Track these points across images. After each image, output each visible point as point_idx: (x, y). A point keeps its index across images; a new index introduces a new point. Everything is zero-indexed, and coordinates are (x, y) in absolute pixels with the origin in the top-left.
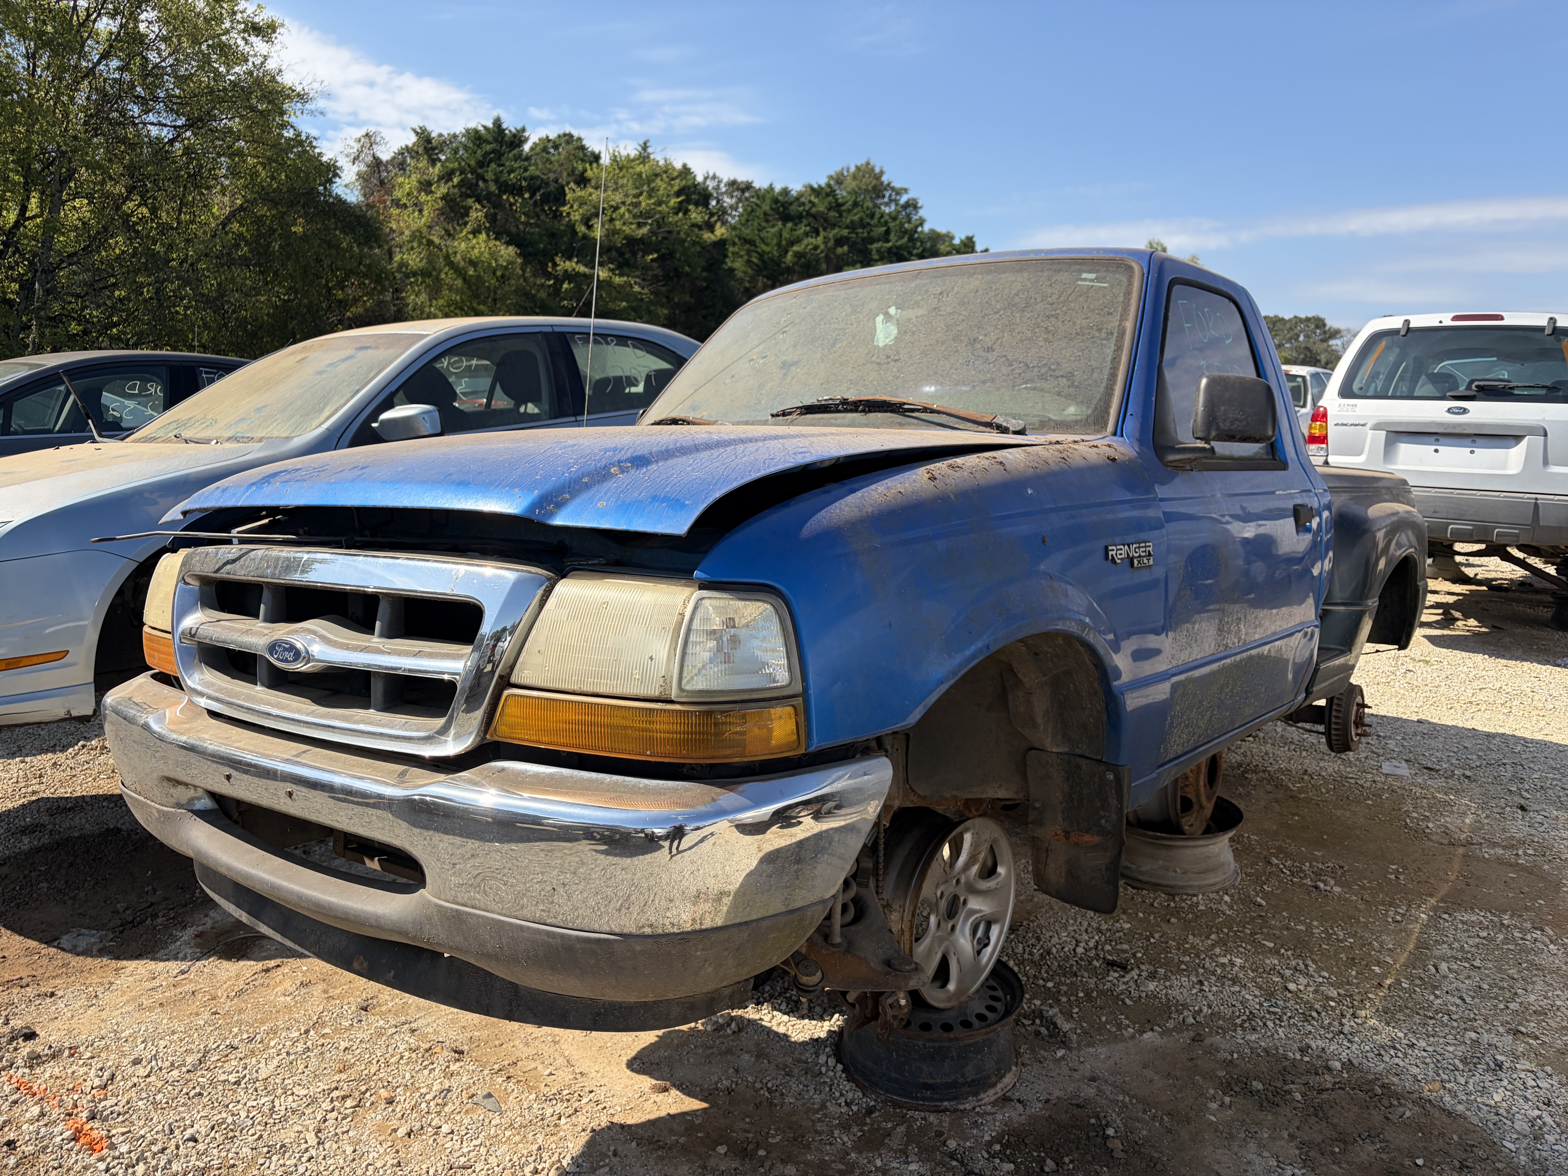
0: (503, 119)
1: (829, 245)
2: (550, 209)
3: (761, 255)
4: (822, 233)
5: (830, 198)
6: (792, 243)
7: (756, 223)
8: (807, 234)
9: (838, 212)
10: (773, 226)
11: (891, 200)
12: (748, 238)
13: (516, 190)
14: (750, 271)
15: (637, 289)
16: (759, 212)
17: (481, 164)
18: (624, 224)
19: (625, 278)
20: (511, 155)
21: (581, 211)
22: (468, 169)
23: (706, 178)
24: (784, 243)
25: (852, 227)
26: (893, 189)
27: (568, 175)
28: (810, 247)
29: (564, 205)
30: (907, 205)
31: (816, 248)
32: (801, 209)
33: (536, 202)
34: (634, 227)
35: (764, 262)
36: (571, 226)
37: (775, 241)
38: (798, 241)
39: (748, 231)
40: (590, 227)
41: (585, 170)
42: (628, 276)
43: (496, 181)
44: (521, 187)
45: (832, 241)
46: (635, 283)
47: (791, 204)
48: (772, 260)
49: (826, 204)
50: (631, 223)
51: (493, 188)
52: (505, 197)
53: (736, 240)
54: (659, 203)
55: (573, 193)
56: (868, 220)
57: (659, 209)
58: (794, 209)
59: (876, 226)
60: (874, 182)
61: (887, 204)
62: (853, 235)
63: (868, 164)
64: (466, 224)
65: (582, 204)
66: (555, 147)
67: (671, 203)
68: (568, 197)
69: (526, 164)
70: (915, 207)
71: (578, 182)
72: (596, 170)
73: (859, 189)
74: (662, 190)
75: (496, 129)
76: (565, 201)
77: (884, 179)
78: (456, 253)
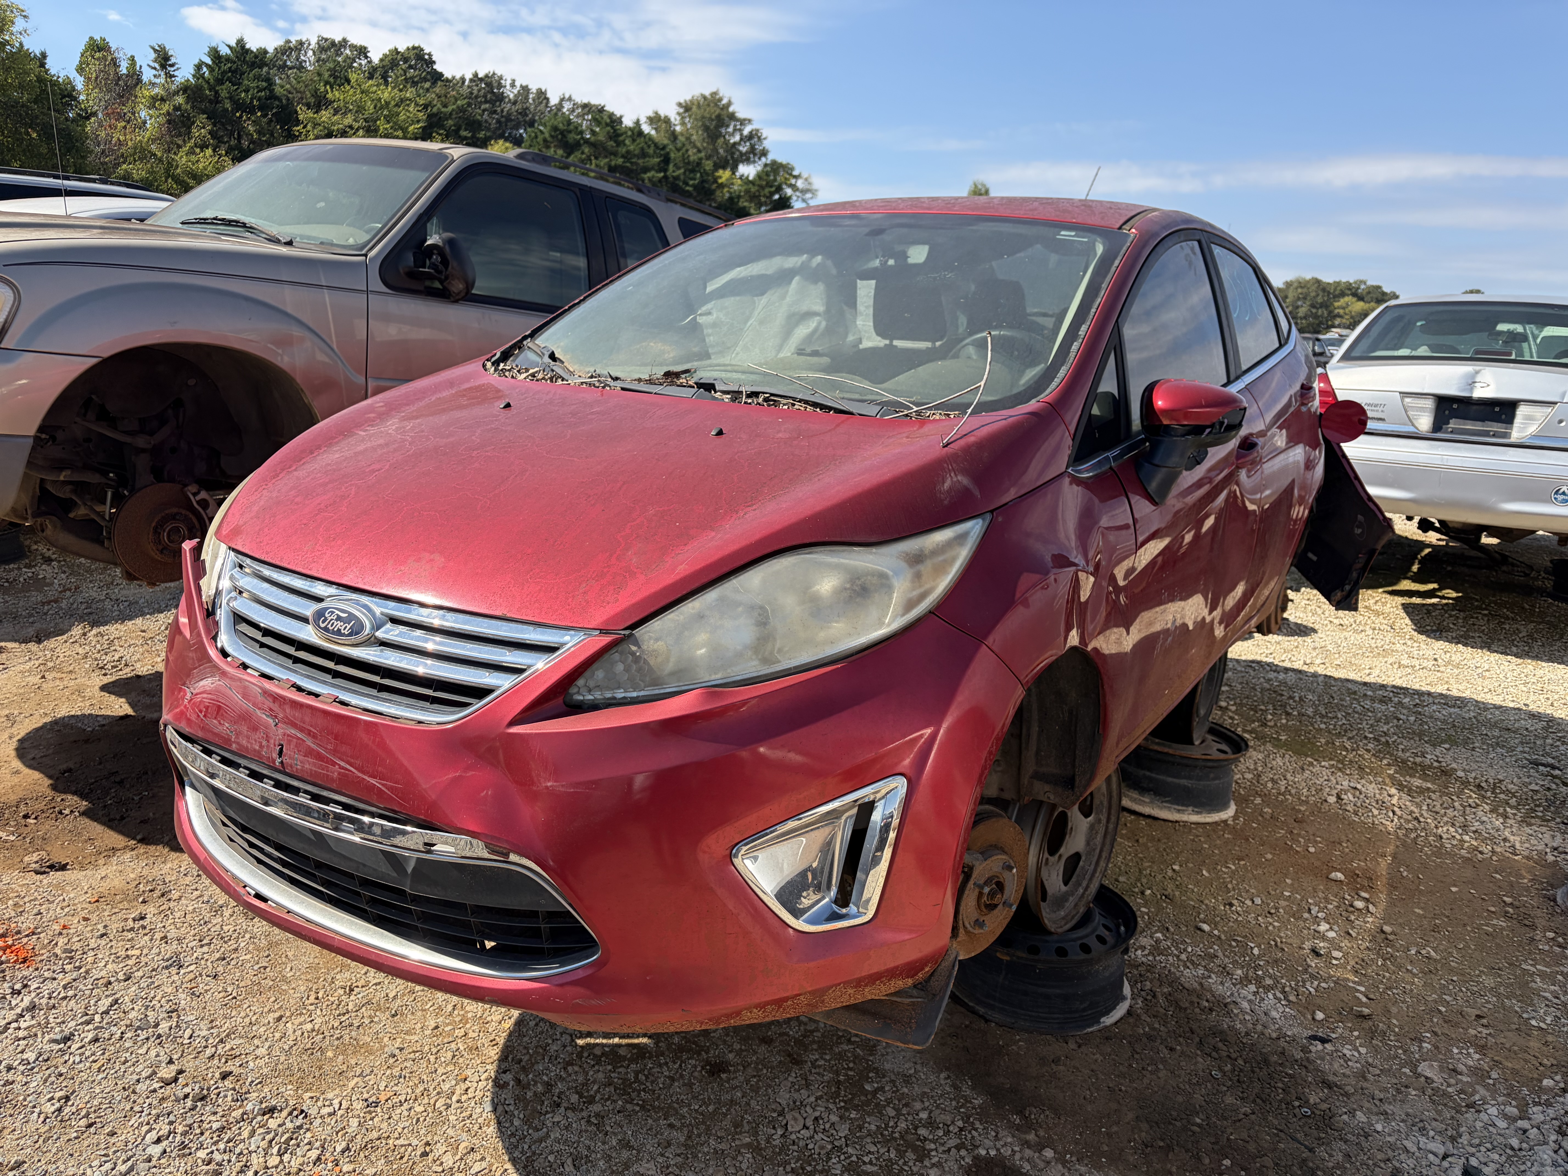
9: (615, 142)
11: (735, 130)
16: (540, 138)
17: (220, 81)
25: (627, 156)
26: (737, 120)
27: (311, 95)
30: (751, 136)
43: (231, 98)
47: (570, 132)
51: (228, 105)
59: (654, 157)
60: (718, 111)
61: (733, 134)
63: (714, 94)
65: (316, 125)
66: (406, 60)
67: (411, 128)
68: (301, 117)
69: (264, 84)
70: (759, 138)
71: (320, 103)
72: (337, 93)
73: (703, 117)
74: (402, 117)
75: (238, 49)
76: (298, 122)
77: (731, 109)
78: (177, 166)
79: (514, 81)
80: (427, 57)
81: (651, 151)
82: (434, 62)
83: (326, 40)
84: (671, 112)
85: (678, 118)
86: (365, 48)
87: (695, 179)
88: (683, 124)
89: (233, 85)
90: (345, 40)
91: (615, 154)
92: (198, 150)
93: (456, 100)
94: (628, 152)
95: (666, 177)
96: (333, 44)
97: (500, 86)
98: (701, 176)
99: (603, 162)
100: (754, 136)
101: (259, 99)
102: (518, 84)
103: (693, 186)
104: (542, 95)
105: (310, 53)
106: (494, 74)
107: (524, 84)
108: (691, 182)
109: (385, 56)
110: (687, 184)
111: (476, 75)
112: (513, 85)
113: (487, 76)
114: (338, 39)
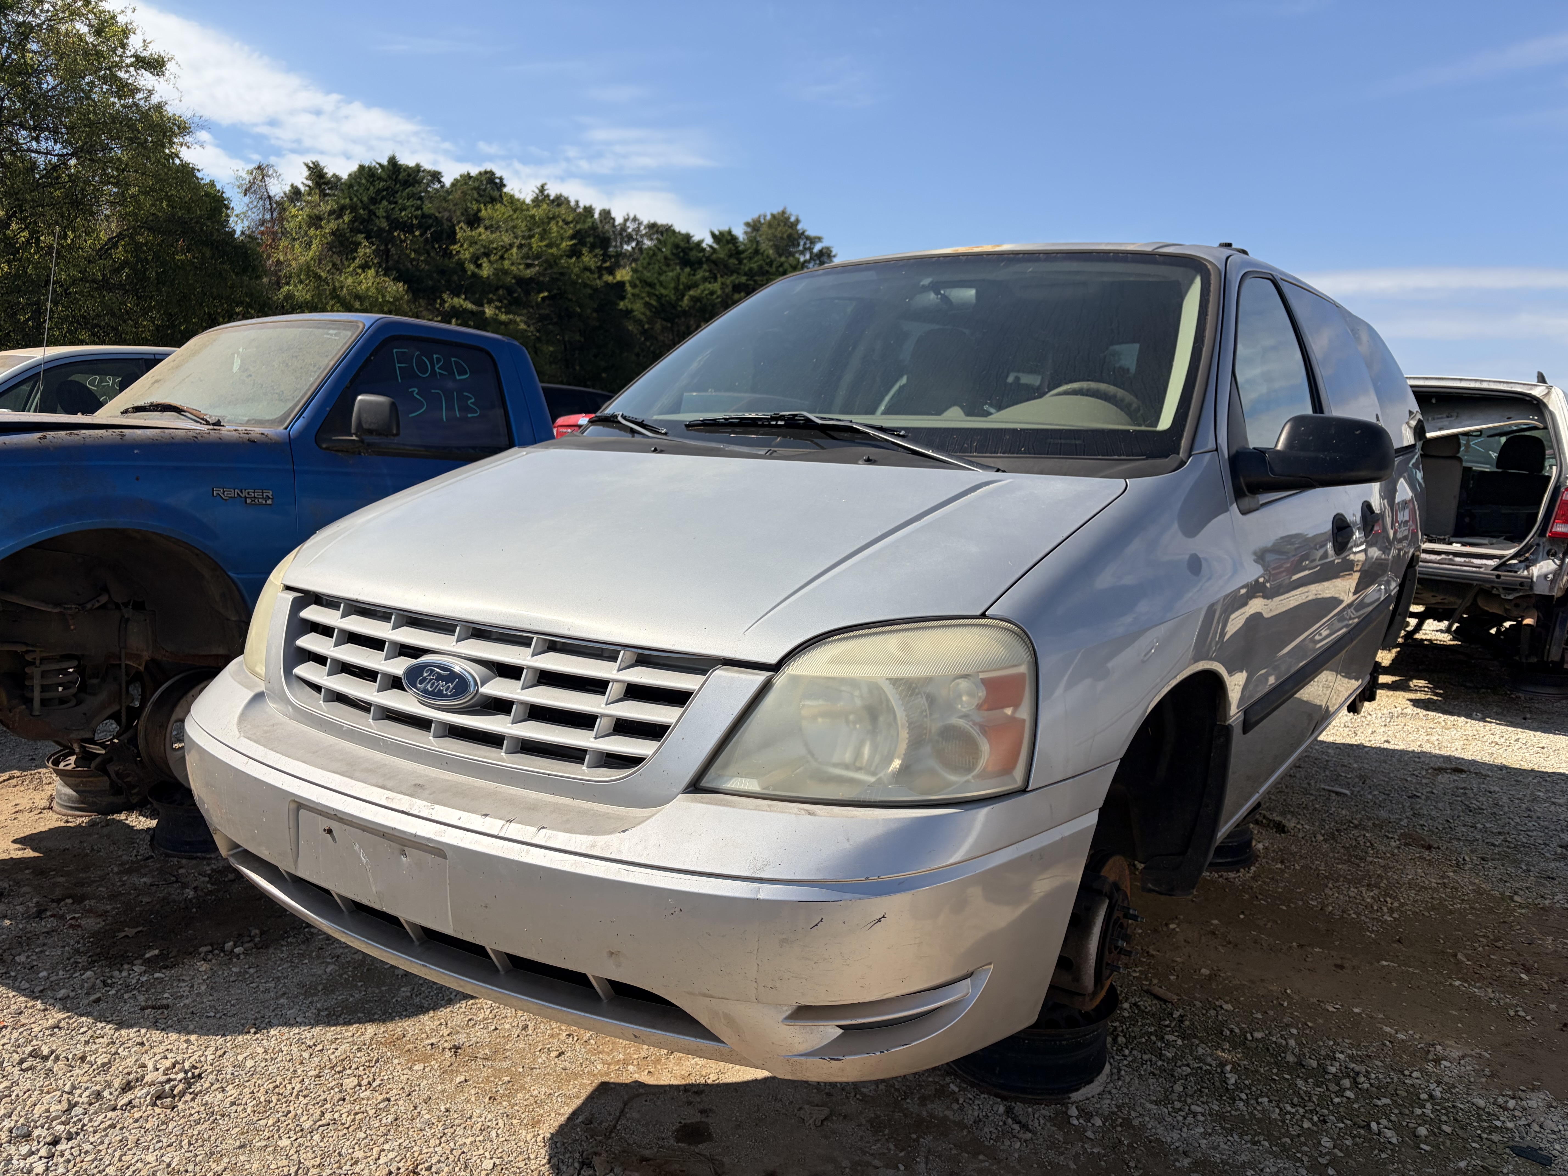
0: (398, 156)
1: (727, 290)
2: (440, 247)
3: (659, 298)
4: (719, 280)
5: (730, 246)
6: (689, 288)
7: (657, 267)
8: (705, 279)
10: (672, 271)
12: (649, 280)
13: (407, 228)
14: (648, 313)
15: (522, 326)
18: (513, 264)
19: (511, 316)
20: (405, 194)
21: (471, 250)
22: (360, 205)
23: (626, 220)
24: (681, 287)
28: (706, 292)
29: (455, 243)
31: (712, 293)
32: (701, 254)
33: (427, 239)
34: (521, 267)
35: (662, 305)
36: (461, 264)
37: (672, 285)
38: (695, 285)
39: (649, 274)
40: (479, 266)
41: (479, 210)
42: (514, 314)
44: (412, 225)
45: (730, 287)
46: (521, 321)
48: (669, 303)
49: (726, 251)
50: (520, 264)
52: (396, 234)
53: (638, 282)
54: (549, 246)
55: (462, 232)
56: (767, 268)
57: (550, 251)
58: (694, 255)
62: (751, 283)
64: (354, 259)
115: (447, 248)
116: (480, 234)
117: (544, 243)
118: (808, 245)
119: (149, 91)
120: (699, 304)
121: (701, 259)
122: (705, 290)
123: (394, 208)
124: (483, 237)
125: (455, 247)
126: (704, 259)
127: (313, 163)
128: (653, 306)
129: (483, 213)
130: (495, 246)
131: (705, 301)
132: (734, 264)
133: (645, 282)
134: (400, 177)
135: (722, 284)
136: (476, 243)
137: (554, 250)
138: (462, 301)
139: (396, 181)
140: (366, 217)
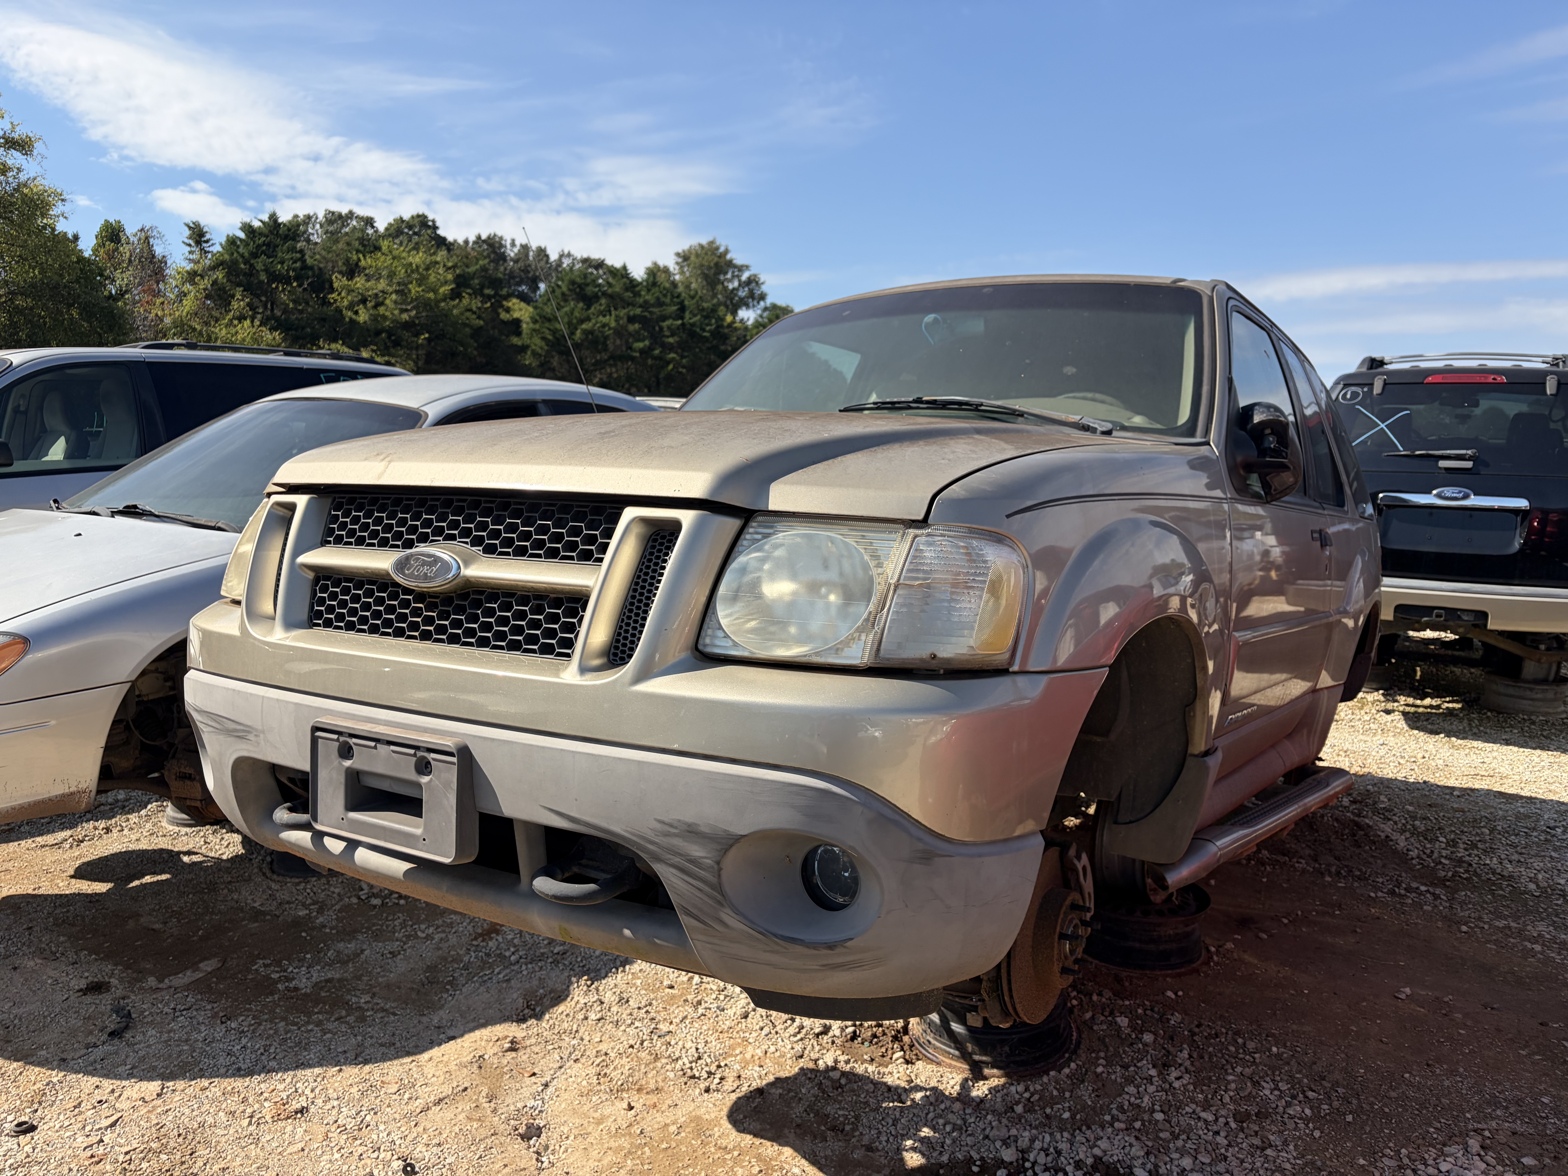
0: (279, 214)
1: (621, 322)
2: (318, 296)
3: (554, 332)
4: (615, 312)
5: (625, 280)
6: (582, 321)
7: (555, 303)
8: (599, 313)
9: (633, 292)
10: (568, 306)
11: (733, 276)
12: (549, 316)
13: (285, 280)
14: (546, 348)
16: (558, 293)
17: (255, 255)
18: (389, 310)
20: (285, 248)
21: (350, 298)
22: (241, 260)
23: (562, 256)
24: (575, 321)
25: (645, 305)
26: (735, 266)
27: (344, 264)
28: (598, 325)
29: (332, 293)
30: (749, 281)
31: (605, 326)
32: (597, 289)
33: (305, 289)
34: (398, 312)
35: (556, 339)
36: (339, 311)
37: (567, 320)
38: (588, 319)
39: (548, 310)
40: (356, 313)
41: (359, 260)
42: (389, 355)
43: (266, 270)
44: (290, 277)
45: (625, 319)
47: (588, 285)
48: (563, 337)
49: (622, 285)
50: (397, 309)
51: (263, 277)
52: (274, 286)
53: (538, 318)
54: (427, 291)
55: (339, 282)
57: (428, 295)
58: (590, 290)
59: (670, 305)
60: (716, 259)
61: (731, 281)
63: (711, 243)
64: (229, 312)
65: (350, 291)
66: (410, 227)
67: (442, 290)
68: (335, 285)
69: (298, 255)
70: (757, 283)
71: (352, 271)
72: (369, 261)
73: (702, 265)
74: (432, 279)
75: (271, 223)
76: (332, 290)
77: (728, 257)
78: (216, 339)
79: (513, 241)
80: (430, 223)
81: (668, 300)
82: (437, 228)
83: (333, 213)
84: (670, 262)
85: (677, 268)
86: (372, 219)
87: (711, 325)
88: (682, 272)
89: (269, 257)
90: (351, 213)
91: (634, 305)
92: (236, 322)
93: (478, 260)
94: (646, 302)
95: (683, 324)
96: (340, 216)
97: (501, 246)
98: (716, 322)
99: (622, 312)
100: (753, 281)
101: (294, 270)
102: (518, 243)
103: (709, 331)
104: (542, 253)
105: (318, 226)
106: (495, 235)
107: (524, 243)
108: (708, 328)
109: (390, 225)
110: (704, 330)
111: (479, 237)
112: (513, 244)
113: (489, 238)
114: (344, 211)
115: (324, 298)
116: (356, 283)
117: (421, 289)
118: (736, 273)
119: (18, 169)
120: (590, 337)
121: (597, 294)
122: (597, 323)
123: (272, 262)
124: (358, 285)
125: (333, 296)
126: (600, 294)
127: (194, 223)
128: (549, 340)
129: (363, 263)
130: (370, 293)
131: (597, 332)
132: (630, 297)
133: (545, 317)
134: (281, 232)
135: (616, 316)
136: (353, 291)
137: (431, 295)
138: (339, 347)
139: (277, 235)
140: (247, 271)
